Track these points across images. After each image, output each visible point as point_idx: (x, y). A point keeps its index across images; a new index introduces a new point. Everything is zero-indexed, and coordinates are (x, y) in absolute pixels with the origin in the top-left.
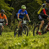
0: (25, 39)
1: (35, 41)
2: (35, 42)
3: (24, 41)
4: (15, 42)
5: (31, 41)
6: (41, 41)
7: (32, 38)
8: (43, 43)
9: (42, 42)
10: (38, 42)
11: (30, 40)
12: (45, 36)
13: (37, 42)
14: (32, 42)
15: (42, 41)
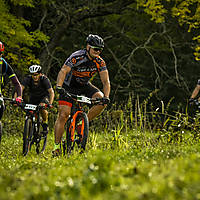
0: (95, 165)
1: (135, 171)
2: (137, 176)
3: (92, 171)
4: (53, 176)
5: (121, 171)
6: (160, 172)
7: (122, 158)
8: (170, 178)
9: (166, 177)
10: (150, 175)
11: (118, 168)
12: (177, 152)
13: (145, 176)
14: (126, 176)
15: (164, 169)
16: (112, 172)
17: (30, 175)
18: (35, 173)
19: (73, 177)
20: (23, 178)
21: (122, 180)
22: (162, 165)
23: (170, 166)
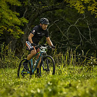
0: (51, 82)
1: (70, 85)
2: (71, 88)
3: (49, 85)
6: (82, 85)
8: (87, 89)
9: (85, 88)
10: (77, 87)
11: (62, 84)
12: (91, 76)
13: (75, 87)
15: (84, 85)
16: (58, 86)
17: (19, 87)
18: (22, 86)
19: (40, 88)
20: (16, 89)
21: (64, 89)
22: (83, 82)
23: (87, 83)
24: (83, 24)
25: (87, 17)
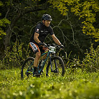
0: (33, 85)
1: (53, 87)
2: (54, 90)
3: (31, 87)
4: (12, 90)
5: (46, 88)
6: (65, 88)
7: (47, 82)
8: (70, 91)
9: (68, 90)
10: (60, 89)
11: (44, 87)
12: (74, 78)
13: (58, 90)
14: (48, 90)
15: (67, 87)
16: (41, 88)
18: (3, 89)
19: (22, 91)
21: (46, 92)
22: (66, 85)
23: (70, 85)
24: (66, 25)
25: (70, 18)
